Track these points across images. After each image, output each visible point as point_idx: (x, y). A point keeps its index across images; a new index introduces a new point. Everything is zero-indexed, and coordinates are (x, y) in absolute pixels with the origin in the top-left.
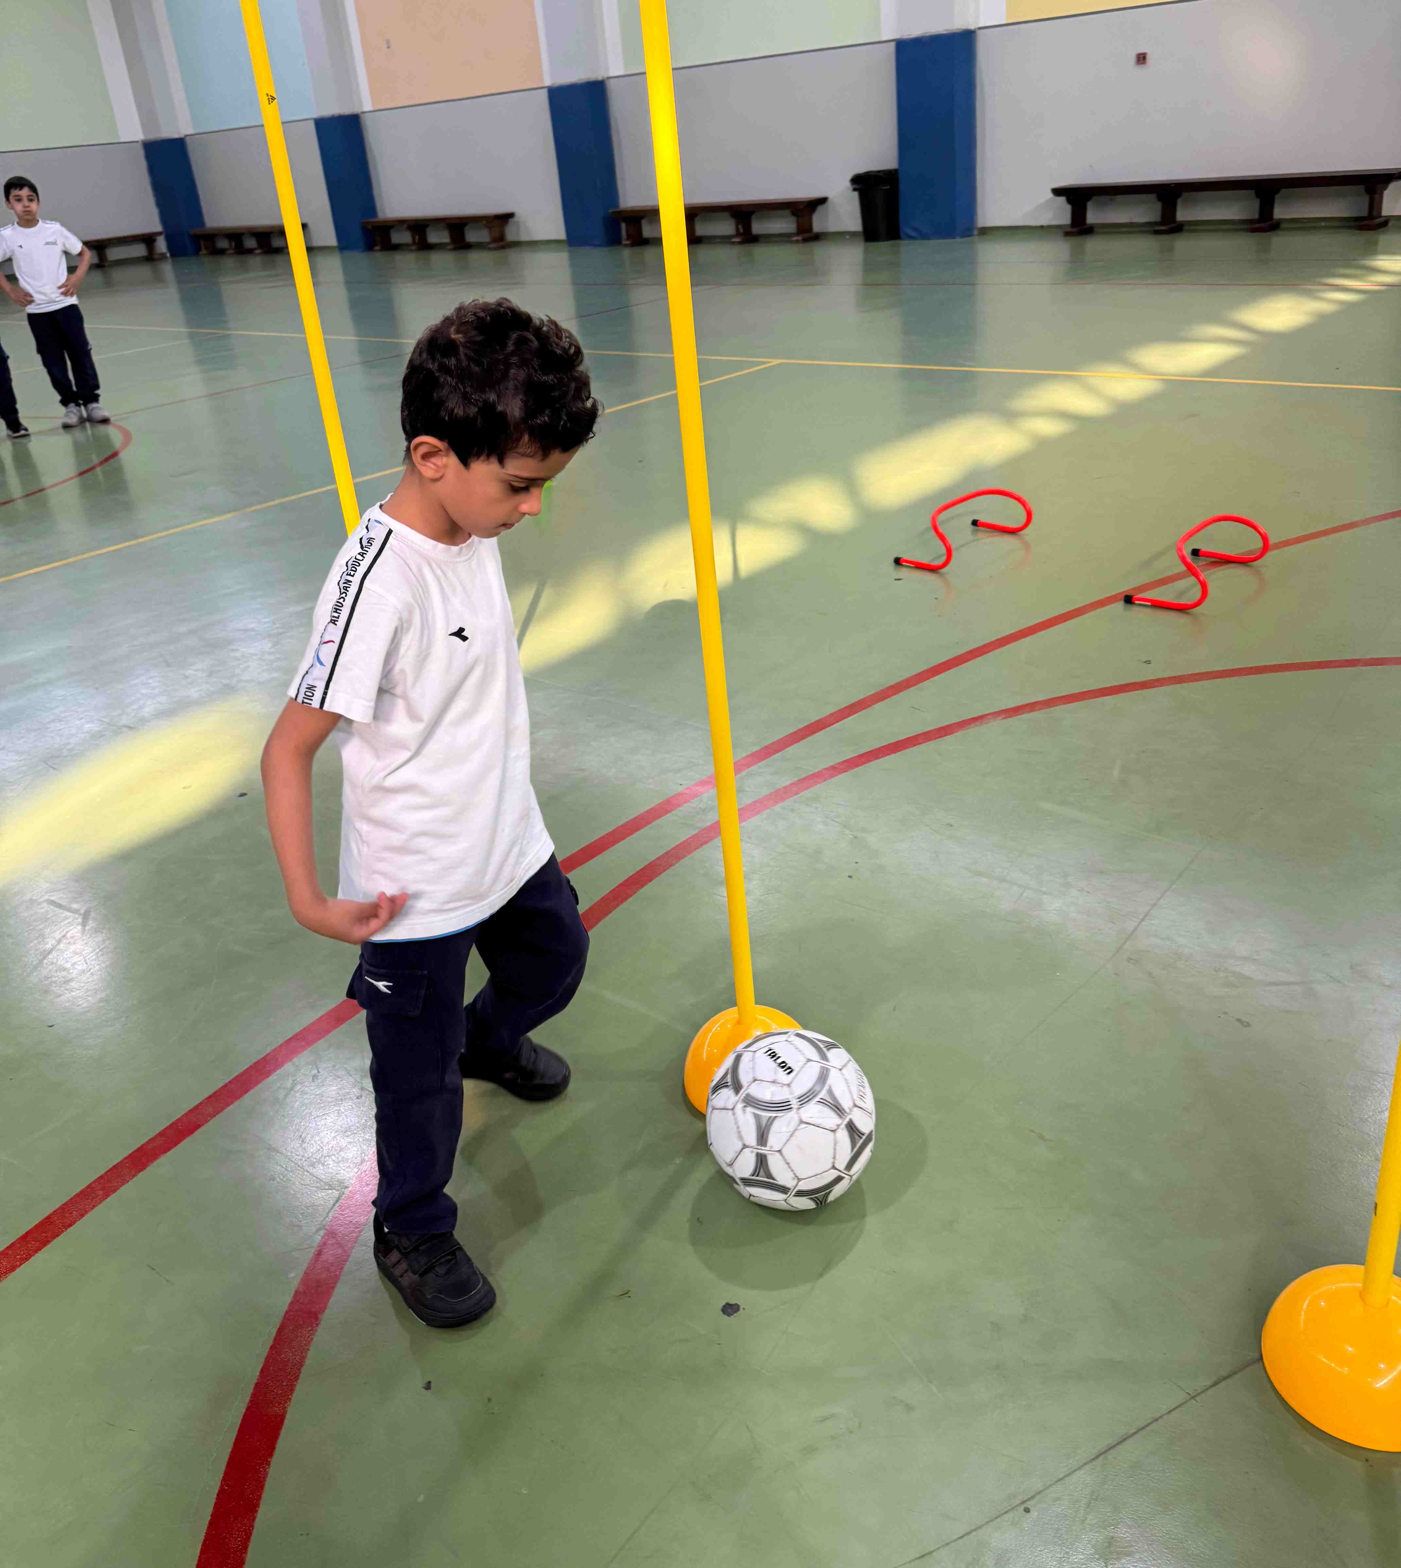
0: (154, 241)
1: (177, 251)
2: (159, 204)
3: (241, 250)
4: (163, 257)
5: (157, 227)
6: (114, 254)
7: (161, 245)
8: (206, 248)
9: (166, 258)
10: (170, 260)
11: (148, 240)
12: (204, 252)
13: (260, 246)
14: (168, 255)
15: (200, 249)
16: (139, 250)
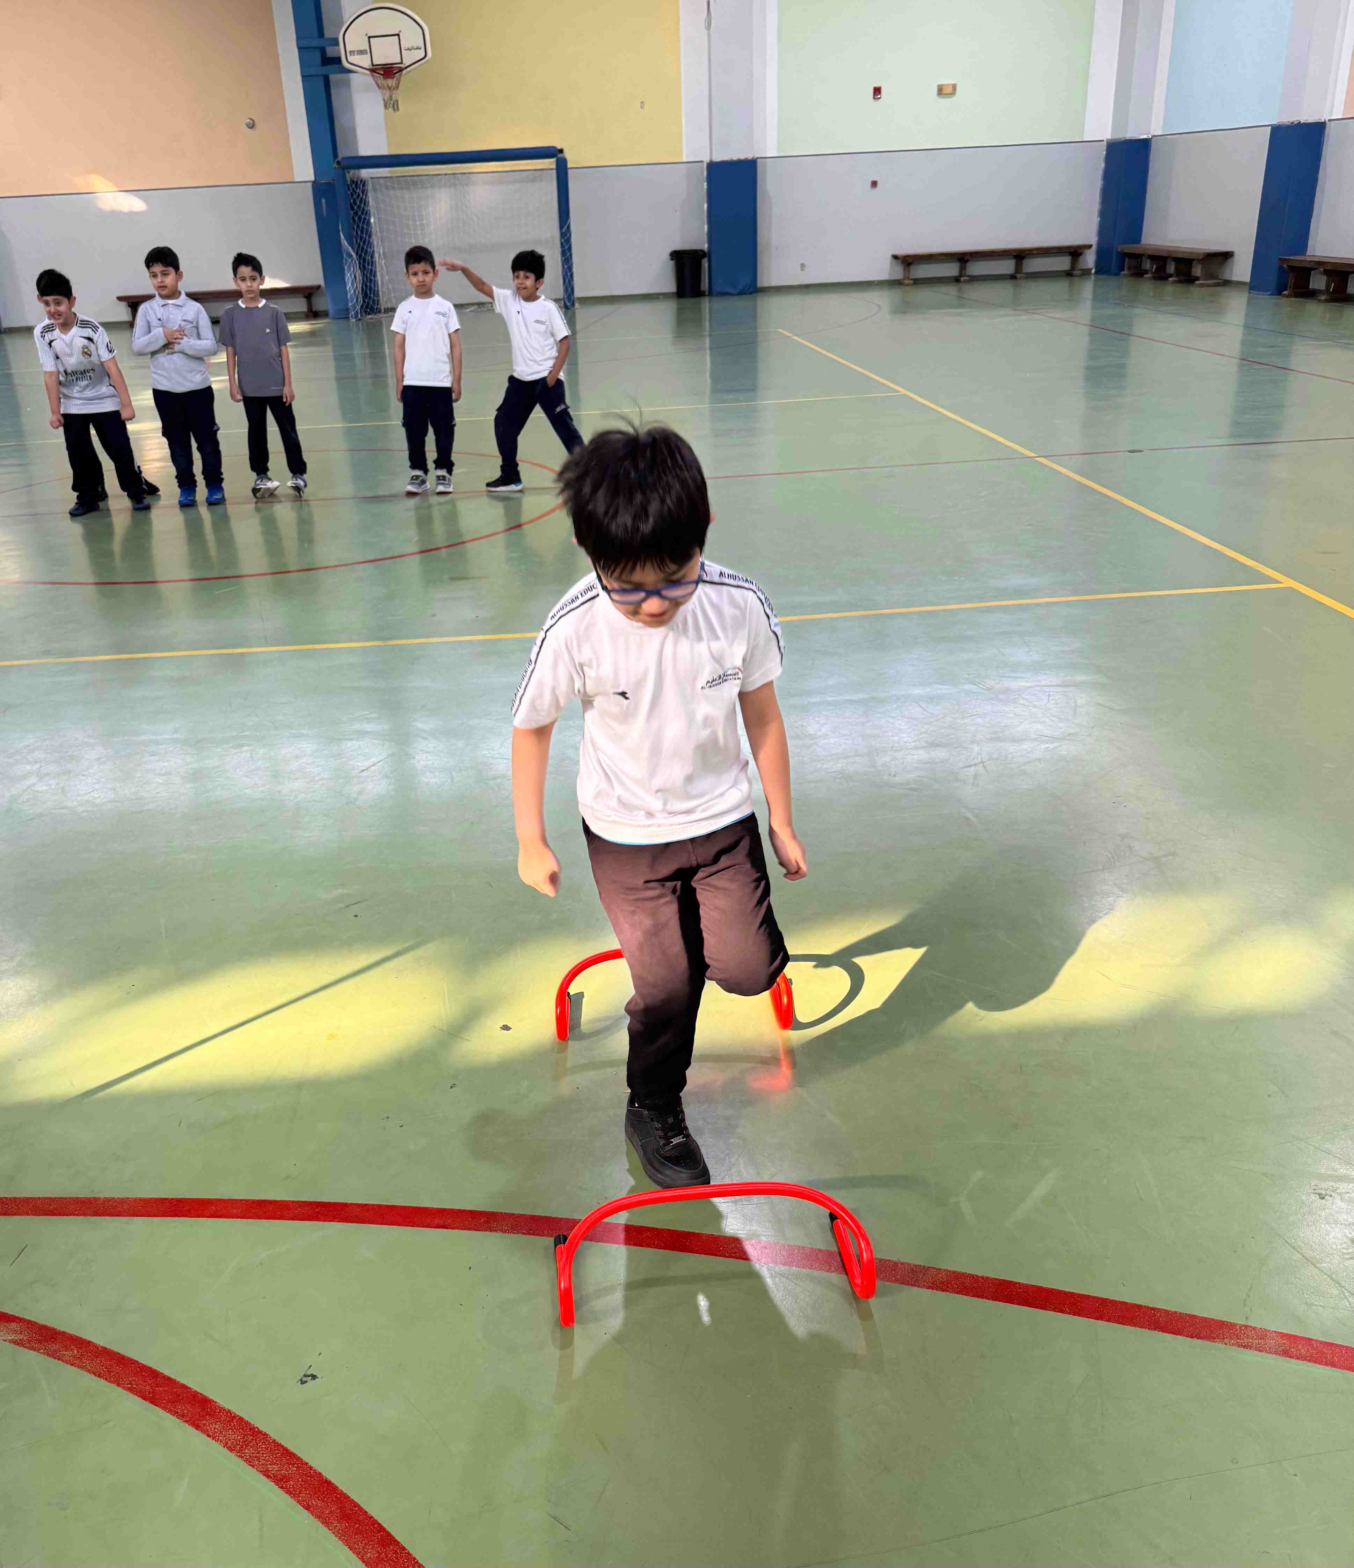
0: (1081, 254)
1: (1102, 268)
2: (1103, 214)
3: (1161, 276)
4: (1086, 273)
5: (1093, 240)
6: (1034, 265)
7: (1090, 260)
8: (1129, 269)
9: (1091, 273)
10: (1093, 277)
11: (1075, 252)
12: (1126, 272)
13: (1178, 273)
14: (1093, 271)
15: (1123, 270)
16: (1063, 263)
